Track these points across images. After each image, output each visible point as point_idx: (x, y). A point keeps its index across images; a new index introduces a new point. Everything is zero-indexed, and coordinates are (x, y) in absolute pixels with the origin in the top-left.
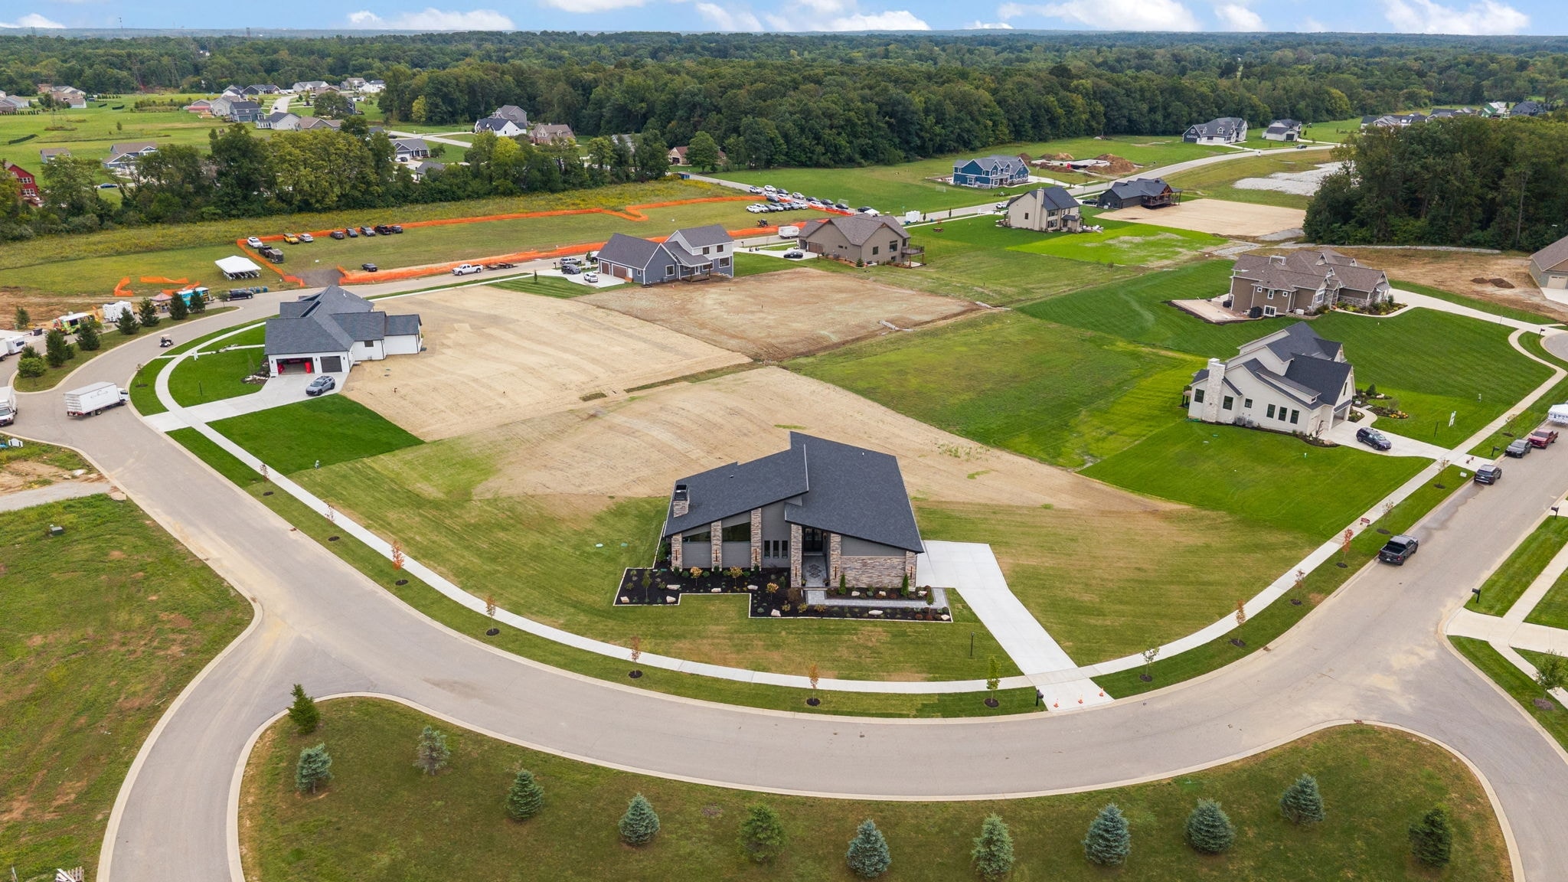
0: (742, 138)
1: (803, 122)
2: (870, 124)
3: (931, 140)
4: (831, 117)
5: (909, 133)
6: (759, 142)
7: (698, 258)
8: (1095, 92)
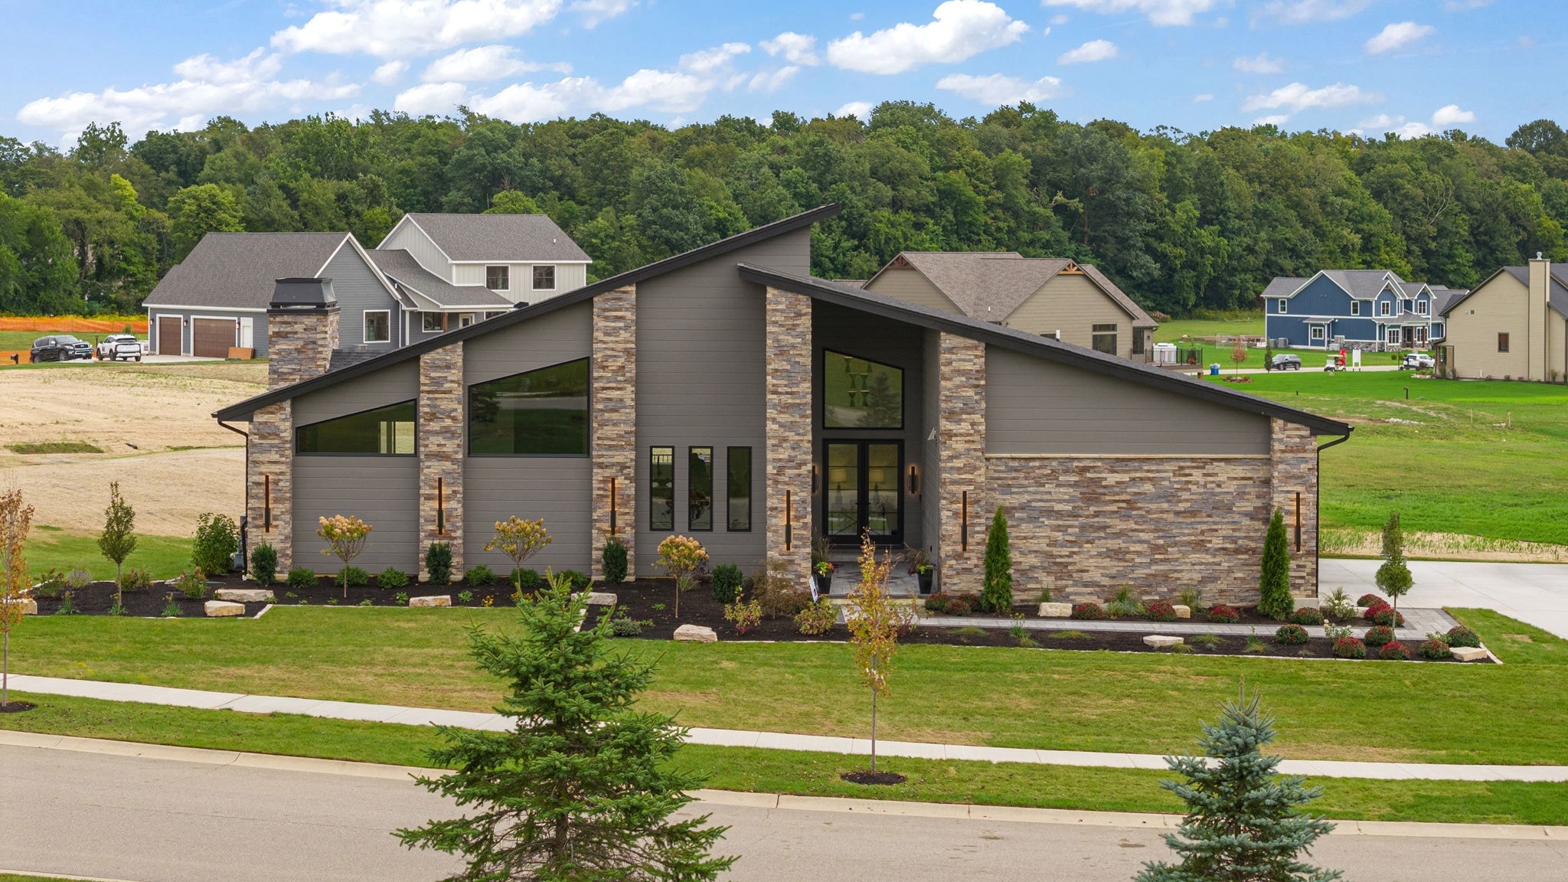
0: (630, 219)
1: (814, 187)
2: (1010, 207)
3: (1191, 265)
4: (894, 179)
5: (1123, 243)
6: (680, 226)
7: (468, 293)
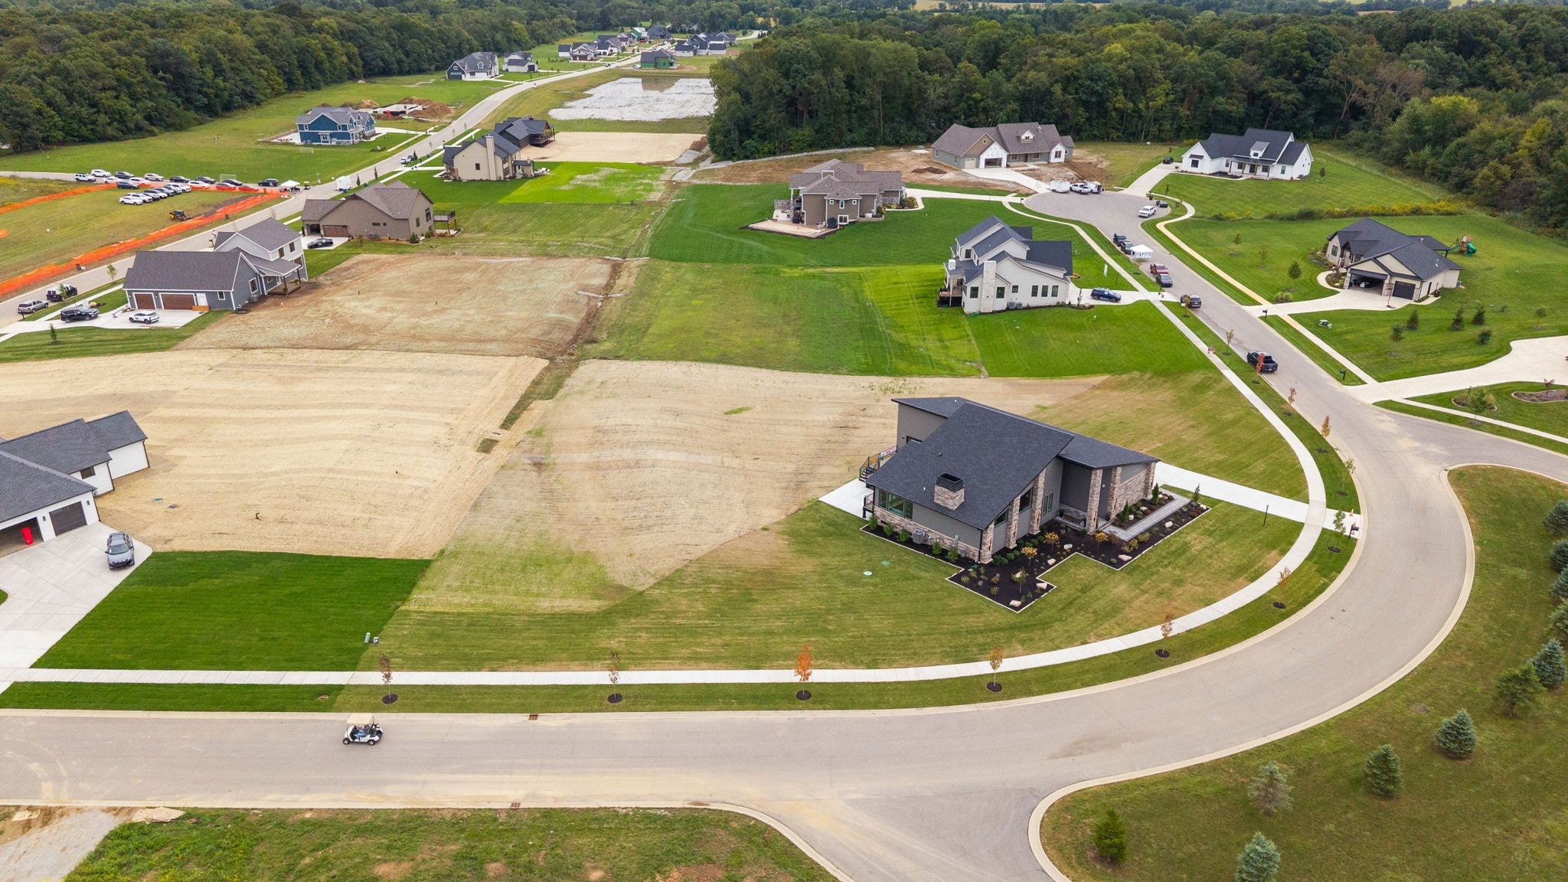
1: (67, 85)
2: (144, 81)
4: (97, 76)
5: (190, 90)
8: (342, 32)
